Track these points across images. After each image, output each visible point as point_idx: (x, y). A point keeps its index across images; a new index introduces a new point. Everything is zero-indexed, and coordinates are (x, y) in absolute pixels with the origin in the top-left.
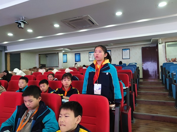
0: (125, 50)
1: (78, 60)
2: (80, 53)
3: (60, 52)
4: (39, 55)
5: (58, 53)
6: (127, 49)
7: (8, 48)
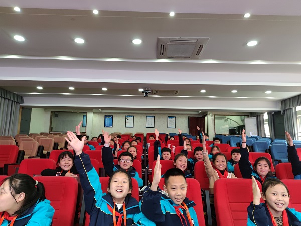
1: (109, 125)
3: (89, 112)
4: (52, 112)
5: (87, 113)
7: (25, 99)
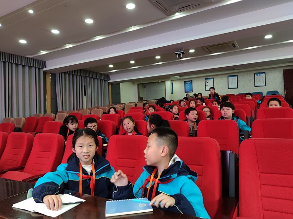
0: (259, 75)
1: (189, 90)
2: (192, 81)
3: (167, 80)
6: (262, 73)
7: (111, 77)
